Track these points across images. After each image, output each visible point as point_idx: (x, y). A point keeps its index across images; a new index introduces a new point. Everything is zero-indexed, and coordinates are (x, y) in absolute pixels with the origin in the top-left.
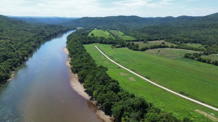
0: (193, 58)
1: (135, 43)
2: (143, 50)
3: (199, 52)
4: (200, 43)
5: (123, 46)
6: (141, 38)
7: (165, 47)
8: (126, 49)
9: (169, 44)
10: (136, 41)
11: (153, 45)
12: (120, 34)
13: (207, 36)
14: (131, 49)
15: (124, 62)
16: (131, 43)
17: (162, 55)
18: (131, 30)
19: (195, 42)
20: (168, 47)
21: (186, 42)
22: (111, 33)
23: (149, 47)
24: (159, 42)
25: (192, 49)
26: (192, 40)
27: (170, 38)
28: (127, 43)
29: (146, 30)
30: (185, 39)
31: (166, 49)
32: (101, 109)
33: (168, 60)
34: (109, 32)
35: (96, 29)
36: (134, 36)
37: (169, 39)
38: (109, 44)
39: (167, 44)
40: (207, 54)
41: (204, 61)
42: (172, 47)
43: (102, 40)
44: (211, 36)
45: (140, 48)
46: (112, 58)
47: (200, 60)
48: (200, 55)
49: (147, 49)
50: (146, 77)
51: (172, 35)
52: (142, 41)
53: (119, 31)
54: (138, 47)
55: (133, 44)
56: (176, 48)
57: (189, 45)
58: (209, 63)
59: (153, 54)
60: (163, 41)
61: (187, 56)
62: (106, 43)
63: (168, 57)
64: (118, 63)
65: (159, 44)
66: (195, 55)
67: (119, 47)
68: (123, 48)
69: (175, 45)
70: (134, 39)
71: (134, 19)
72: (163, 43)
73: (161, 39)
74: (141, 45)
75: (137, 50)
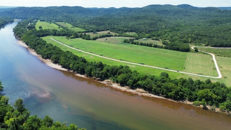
0: (129, 42)
1: (87, 34)
2: (95, 39)
3: (132, 38)
4: (134, 31)
5: (77, 37)
6: (90, 30)
7: (110, 36)
8: (80, 39)
9: (113, 34)
10: (86, 32)
11: (101, 35)
12: (69, 26)
13: (139, 26)
14: (84, 39)
15: (82, 49)
16: (83, 34)
17: (109, 42)
18: (78, 22)
19: (131, 31)
20: (113, 36)
21: (125, 32)
22: (59, 26)
23: (98, 37)
24: (106, 33)
25: (129, 36)
26: (129, 29)
27: (114, 28)
28: (80, 34)
29: (93, 22)
30: (125, 29)
31: (112, 37)
32: (78, 73)
33: (113, 45)
34: (57, 25)
35: (39, 21)
36: (84, 28)
37: (113, 30)
38: (64, 35)
39: (112, 33)
40: (137, 39)
41: (135, 44)
42: (116, 36)
43: (55, 33)
44: (142, 26)
45: (91, 37)
46: (71, 46)
47: (133, 43)
48: (133, 40)
49: (97, 38)
50: (100, 55)
51: (116, 26)
52: (91, 32)
53: (67, 23)
54: (89, 37)
55: (85, 35)
56: (119, 36)
57: (127, 33)
58: (138, 44)
59: (102, 42)
60: (108, 31)
61: (125, 41)
62: (59, 35)
63: (113, 43)
64: (78, 49)
65: (105, 34)
66: (131, 40)
67: (74, 38)
68: (77, 39)
69: (118, 34)
70: (84, 30)
71: (79, 10)
72: (109, 33)
73: (107, 30)
74: (92, 35)
75: (90, 39)
